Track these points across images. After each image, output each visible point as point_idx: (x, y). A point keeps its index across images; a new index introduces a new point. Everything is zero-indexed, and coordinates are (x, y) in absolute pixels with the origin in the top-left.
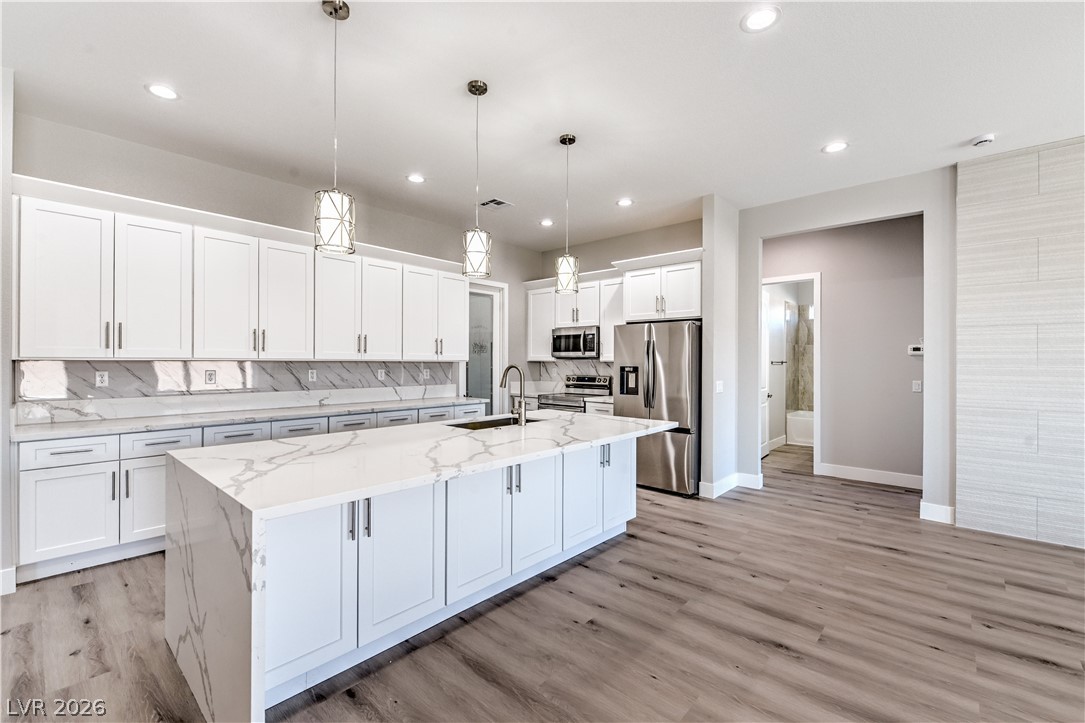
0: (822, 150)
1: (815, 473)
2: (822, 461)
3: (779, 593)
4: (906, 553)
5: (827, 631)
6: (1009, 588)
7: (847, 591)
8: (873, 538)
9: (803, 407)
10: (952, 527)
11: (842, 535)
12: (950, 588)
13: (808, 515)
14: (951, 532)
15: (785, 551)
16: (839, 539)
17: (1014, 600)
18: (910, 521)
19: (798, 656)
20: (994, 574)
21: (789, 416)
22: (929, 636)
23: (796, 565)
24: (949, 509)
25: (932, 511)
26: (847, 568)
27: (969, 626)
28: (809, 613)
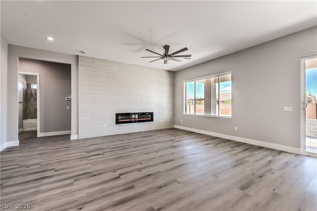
0: (46, 38)
1: (38, 137)
2: (40, 132)
3: (39, 167)
4: (70, 147)
5: (56, 169)
6: (90, 146)
7: (58, 159)
8: (61, 147)
9: (29, 118)
10: (78, 139)
11: (52, 149)
12: (80, 150)
13: (40, 147)
14: (78, 140)
15: (36, 158)
16: (52, 150)
17: (92, 147)
18: (68, 141)
19: (51, 177)
20: (88, 145)
21: (24, 121)
22: (79, 159)
23: (42, 160)
24: (77, 135)
25: (73, 137)
26: (56, 155)
27: (86, 155)
28: (50, 167)
